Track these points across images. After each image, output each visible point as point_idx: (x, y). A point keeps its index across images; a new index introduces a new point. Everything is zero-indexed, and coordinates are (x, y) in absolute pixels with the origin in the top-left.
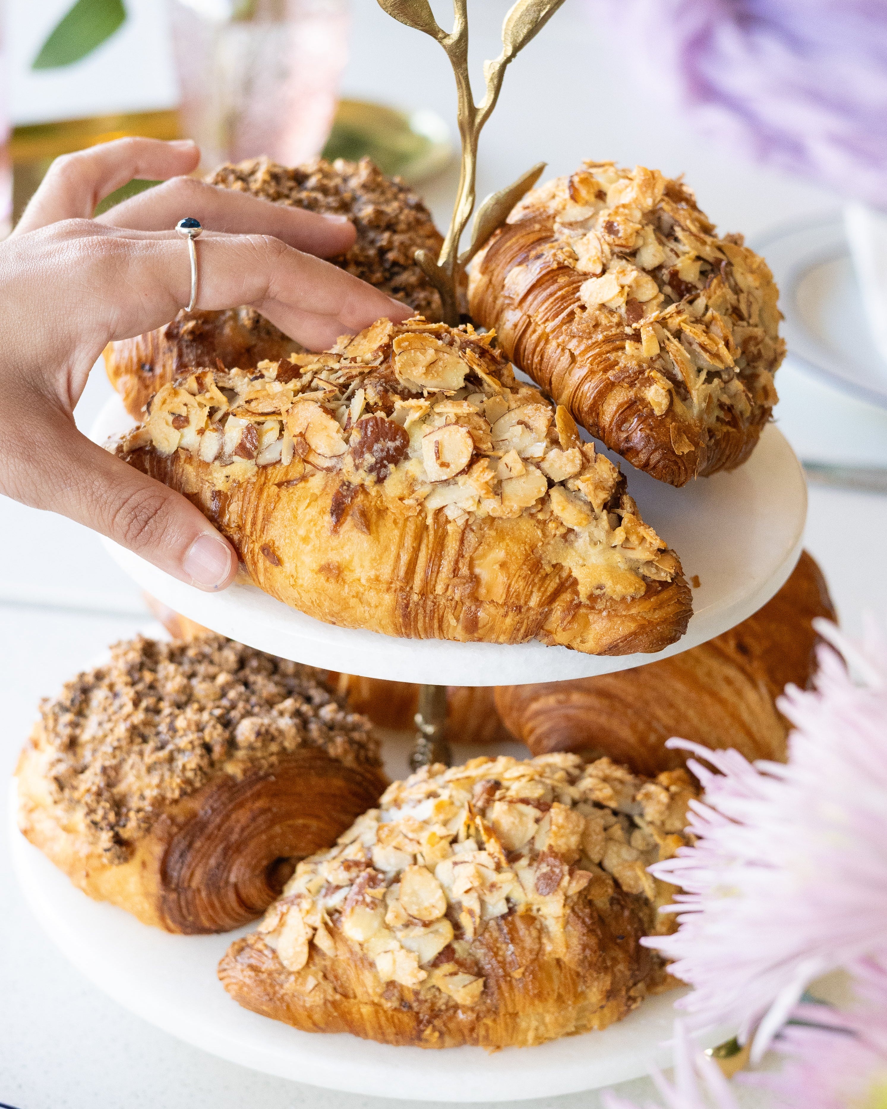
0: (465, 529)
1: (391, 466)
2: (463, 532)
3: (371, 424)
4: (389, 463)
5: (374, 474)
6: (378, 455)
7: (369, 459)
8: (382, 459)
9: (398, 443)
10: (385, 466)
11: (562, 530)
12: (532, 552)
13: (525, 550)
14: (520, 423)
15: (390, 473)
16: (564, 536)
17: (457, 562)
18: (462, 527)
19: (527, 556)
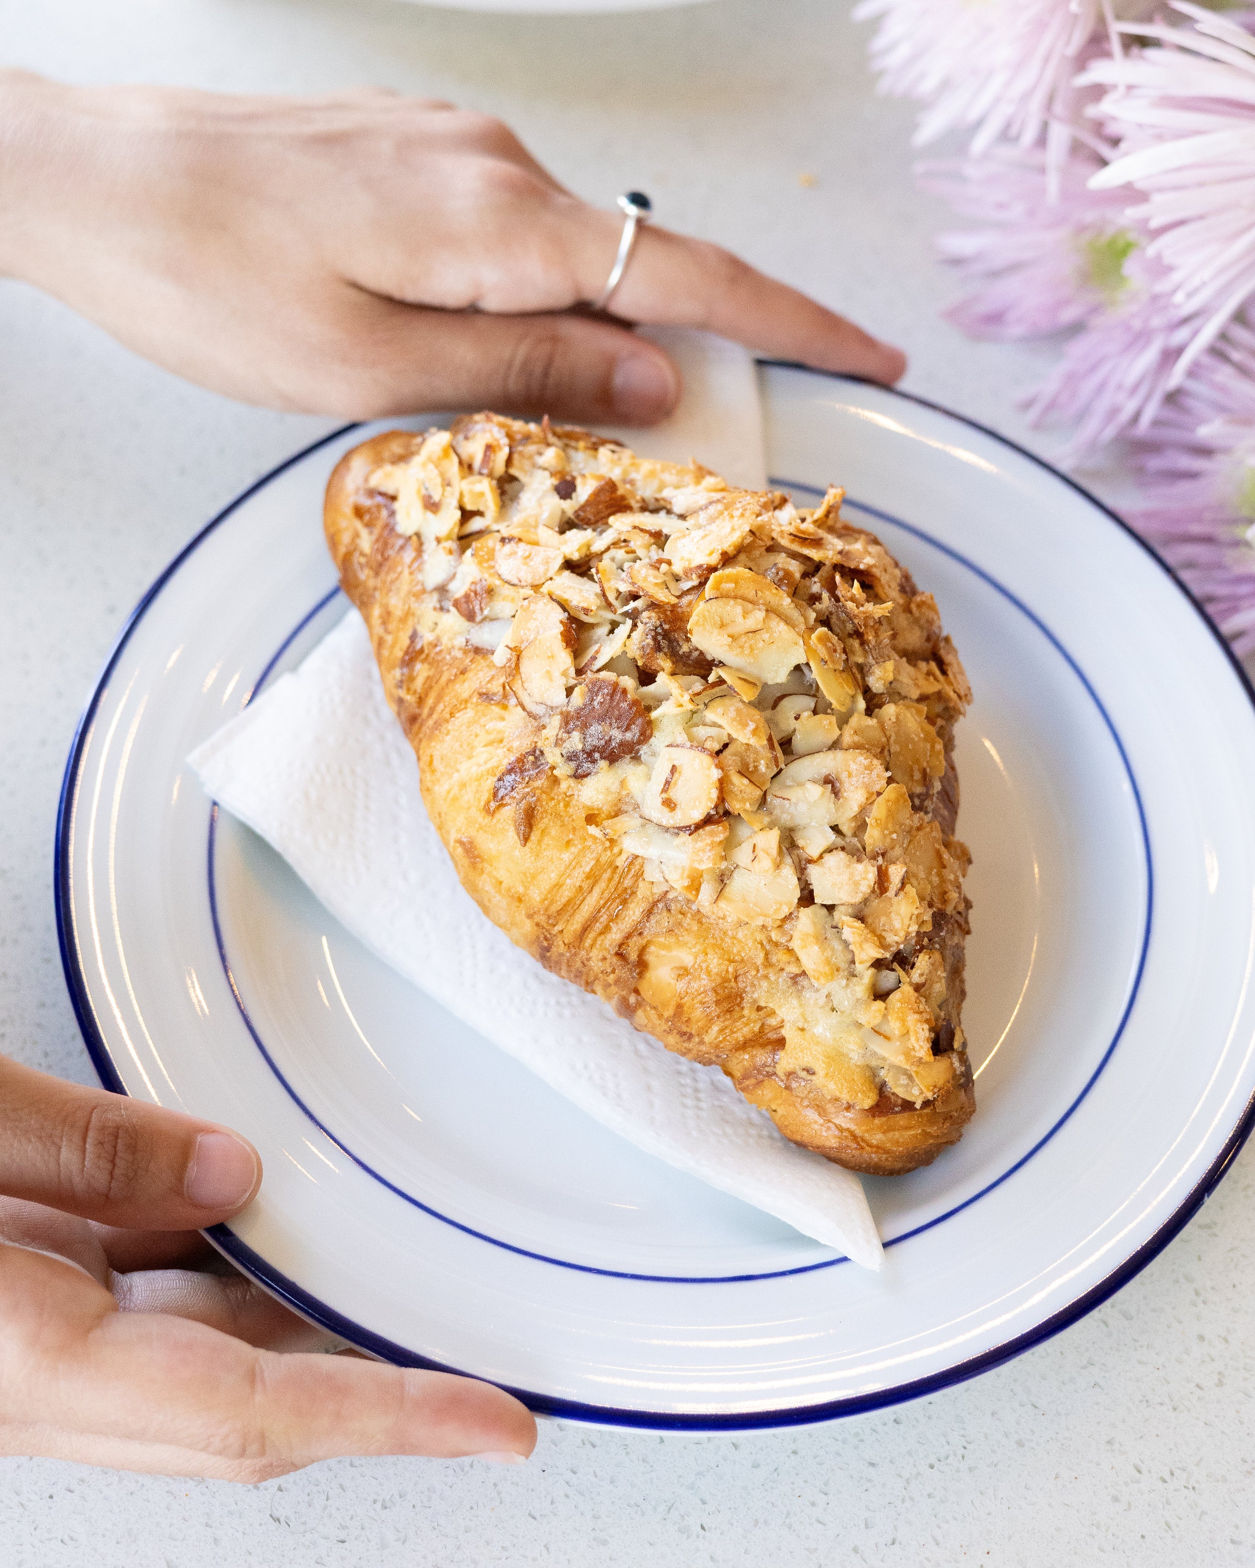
0: (658, 901)
1: (603, 764)
2: (655, 904)
3: (606, 691)
4: (602, 758)
5: (573, 765)
6: (592, 742)
7: (575, 742)
8: (595, 749)
9: (629, 736)
10: (594, 761)
11: (794, 969)
12: (736, 978)
13: (727, 971)
14: (828, 781)
15: (597, 773)
16: (795, 979)
17: (629, 936)
18: (656, 897)
19: (726, 980)
